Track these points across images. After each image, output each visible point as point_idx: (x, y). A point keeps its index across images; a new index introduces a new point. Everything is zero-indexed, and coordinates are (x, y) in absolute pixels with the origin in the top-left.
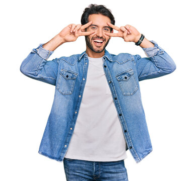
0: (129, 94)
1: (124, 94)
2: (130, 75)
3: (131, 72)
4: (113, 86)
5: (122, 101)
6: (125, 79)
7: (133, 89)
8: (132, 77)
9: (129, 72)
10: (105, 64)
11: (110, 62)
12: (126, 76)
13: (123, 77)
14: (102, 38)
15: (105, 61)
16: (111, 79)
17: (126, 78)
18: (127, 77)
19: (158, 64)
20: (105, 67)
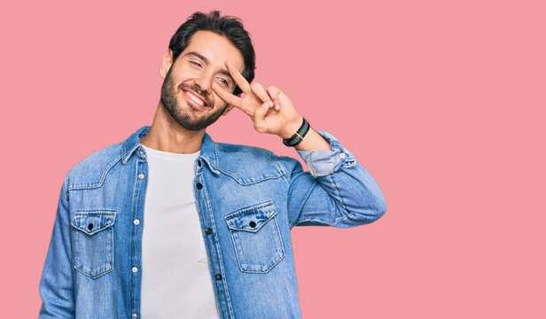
0: (258, 267)
1: (244, 266)
2: (264, 219)
3: (269, 211)
4: (214, 243)
5: (237, 286)
6: (249, 228)
7: (269, 256)
8: (271, 224)
9: (263, 210)
10: (201, 180)
11: (215, 175)
12: (253, 218)
13: (247, 220)
14: (205, 93)
15: (200, 171)
16: (210, 224)
17: (252, 224)
18: (256, 221)
19: (342, 193)
20: (199, 186)
